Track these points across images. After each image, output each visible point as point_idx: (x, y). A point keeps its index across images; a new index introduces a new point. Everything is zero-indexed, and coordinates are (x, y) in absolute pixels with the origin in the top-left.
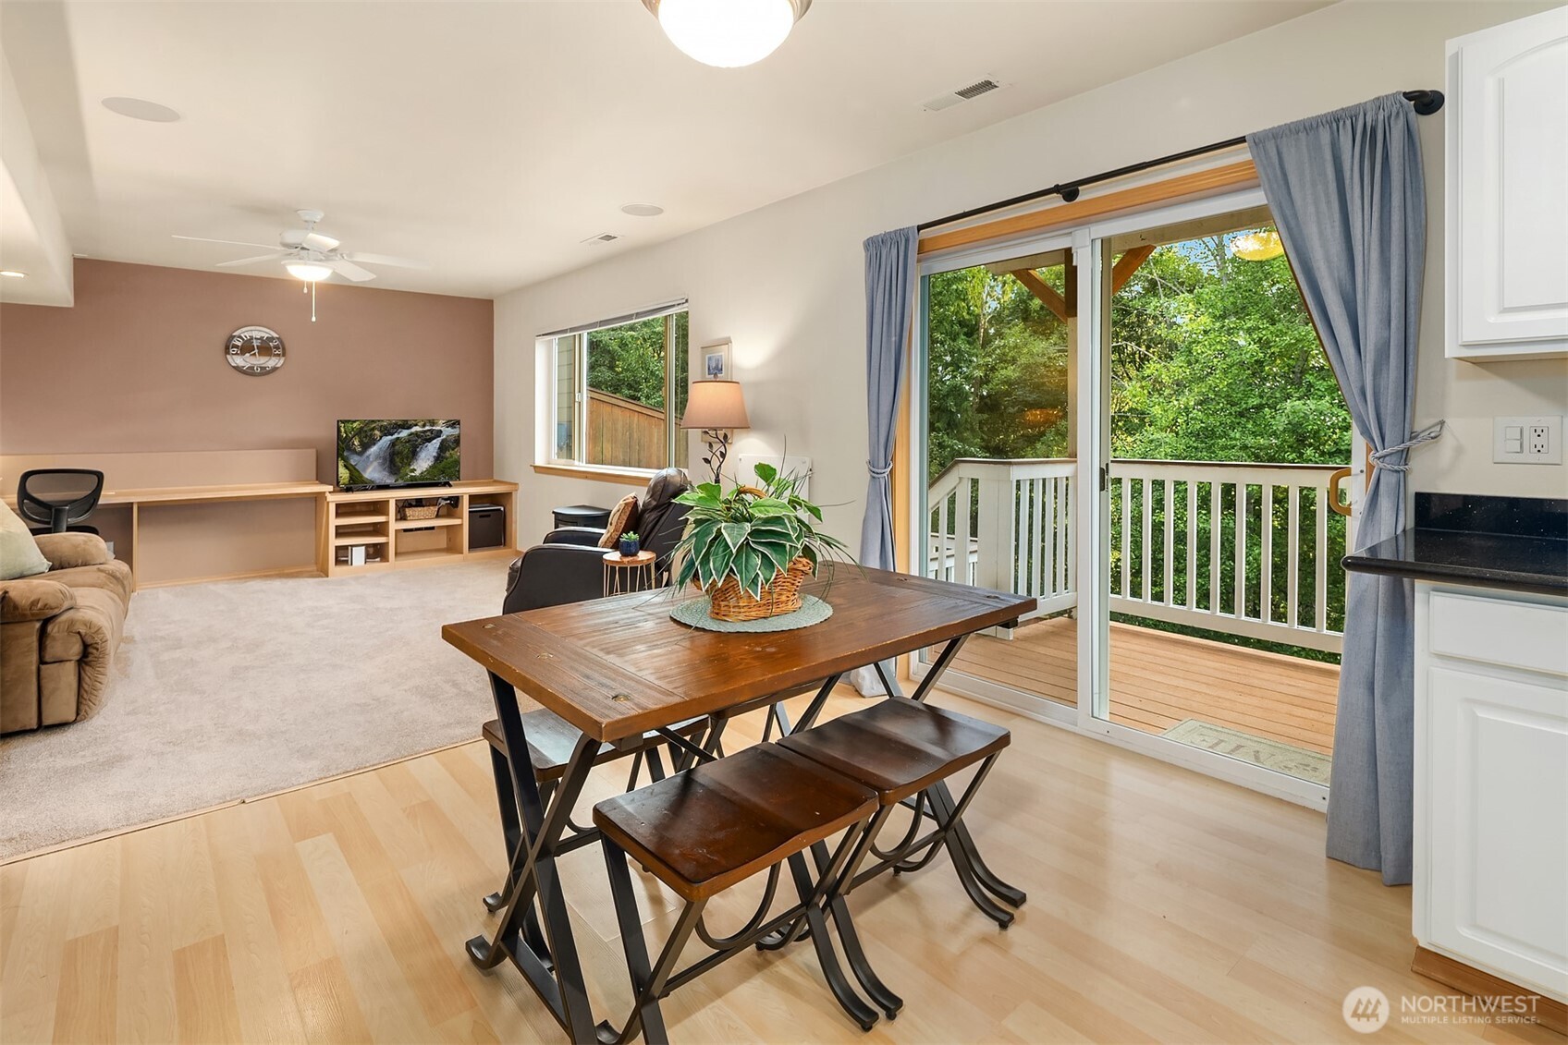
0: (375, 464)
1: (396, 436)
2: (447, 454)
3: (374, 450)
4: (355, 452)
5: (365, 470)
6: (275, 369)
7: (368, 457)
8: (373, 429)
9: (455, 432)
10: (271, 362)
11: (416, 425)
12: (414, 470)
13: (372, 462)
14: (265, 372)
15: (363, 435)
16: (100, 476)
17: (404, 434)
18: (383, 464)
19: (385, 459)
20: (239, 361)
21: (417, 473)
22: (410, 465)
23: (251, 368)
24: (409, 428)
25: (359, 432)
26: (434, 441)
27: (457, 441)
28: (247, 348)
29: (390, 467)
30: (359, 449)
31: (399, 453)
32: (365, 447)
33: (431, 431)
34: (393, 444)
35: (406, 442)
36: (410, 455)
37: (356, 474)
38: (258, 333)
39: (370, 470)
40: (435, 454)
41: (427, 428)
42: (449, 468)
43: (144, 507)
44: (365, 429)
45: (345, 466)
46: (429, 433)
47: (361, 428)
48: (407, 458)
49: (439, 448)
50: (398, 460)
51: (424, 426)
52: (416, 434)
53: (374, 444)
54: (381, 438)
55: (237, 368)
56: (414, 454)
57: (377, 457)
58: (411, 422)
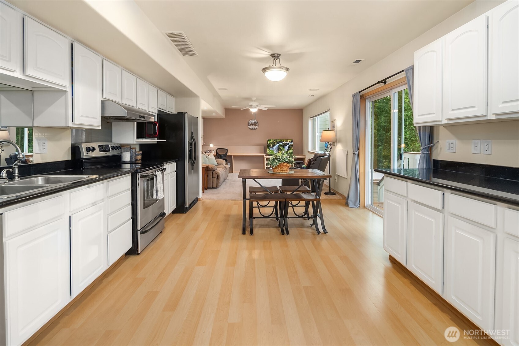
1: (279, 144)
3: (275, 147)
4: (271, 147)
6: (256, 128)
7: (274, 149)
8: (275, 142)
9: (292, 143)
10: (256, 127)
14: (255, 129)
15: (273, 143)
16: (227, 150)
17: (281, 144)
19: (277, 149)
20: (250, 127)
23: (252, 128)
24: (282, 142)
26: (287, 146)
27: (292, 146)
28: (251, 124)
30: (272, 147)
32: (273, 146)
33: (287, 143)
34: (279, 146)
38: (253, 121)
41: (286, 142)
43: (235, 157)
51: (285, 142)
52: (284, 144)
54: (276, 144)
55: (250, 129)
57: (276, 149)
58: (282, 141)
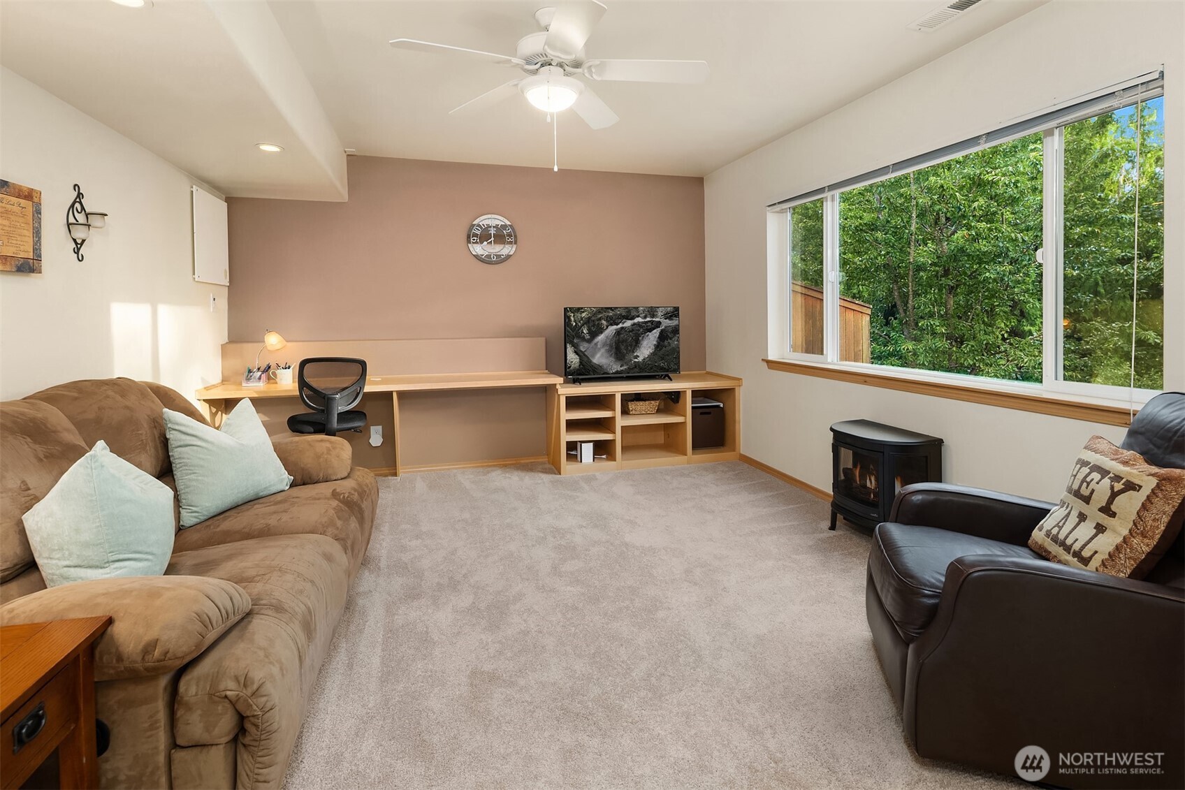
0: (603, 350)
1: (620, 325)
2: (666, 343)
3: (601, 338)
4: (583, 339)
5: (593, 356)
6: (508, 257)
7: (596, 344)
8: (600, 319)
9: (674, 323)
10: (506, 250)
11: (638, 316)
12: (637, 357)
13: (599, 349)
14: (501, 260)
15: (591, 324)
16: (363, 364)
17: (628, 323)
18: (609, 351)
19: (611, 346)
20: (478, 249)
21: (640, 359)
22: (633, 352)
23: (488, 256)
24: (633, 318)
25: (588, 321)
26: (655, 331)
27: (676, 330)
28: (484, 237)
29: (616, 354)
30: (588, 337)
31: (624, 341)
32: (593, 335)
33: (652, 322)
34: (618, 332)
35: (630, 331)
36: (634, 344)
37: (585, 359)
38: (492, 220)
39: (598, 355)
40: (655, 343)
41: (648, 319)
42: (668, 355)
43: (402, 395)
44: (593, 318)
45: (575, 352)
46: (649, 324)
47: (589, 318)
48: (631, 346)
49: (659, 338)
50: (623, 347)
51: (645, 317)
52: (638, 324)
53: (602, 333)
54: (607, 328)
55: (476, 257)
56: (636, 343)
58: (634, 313)
